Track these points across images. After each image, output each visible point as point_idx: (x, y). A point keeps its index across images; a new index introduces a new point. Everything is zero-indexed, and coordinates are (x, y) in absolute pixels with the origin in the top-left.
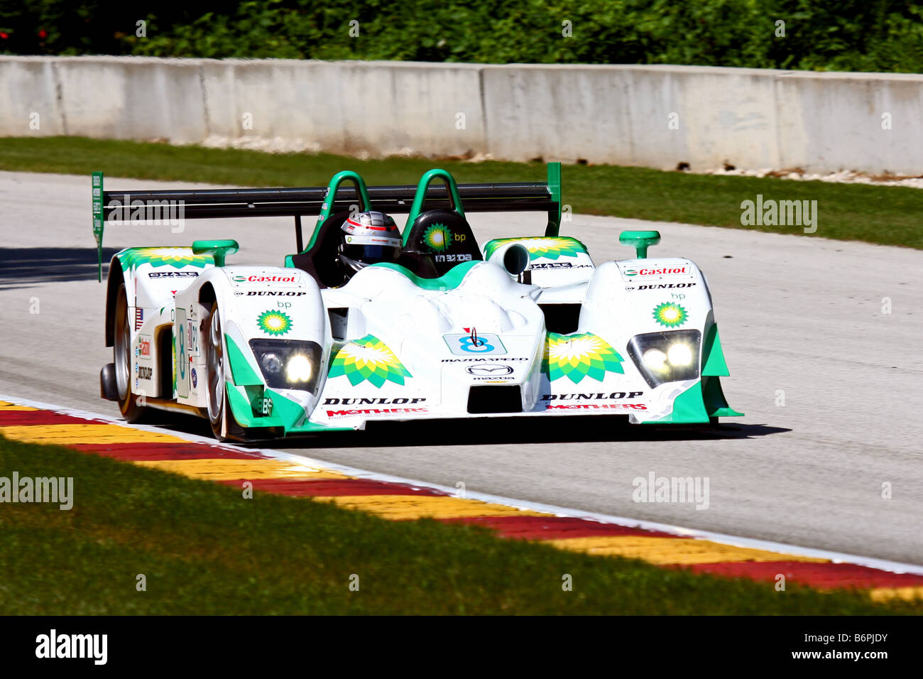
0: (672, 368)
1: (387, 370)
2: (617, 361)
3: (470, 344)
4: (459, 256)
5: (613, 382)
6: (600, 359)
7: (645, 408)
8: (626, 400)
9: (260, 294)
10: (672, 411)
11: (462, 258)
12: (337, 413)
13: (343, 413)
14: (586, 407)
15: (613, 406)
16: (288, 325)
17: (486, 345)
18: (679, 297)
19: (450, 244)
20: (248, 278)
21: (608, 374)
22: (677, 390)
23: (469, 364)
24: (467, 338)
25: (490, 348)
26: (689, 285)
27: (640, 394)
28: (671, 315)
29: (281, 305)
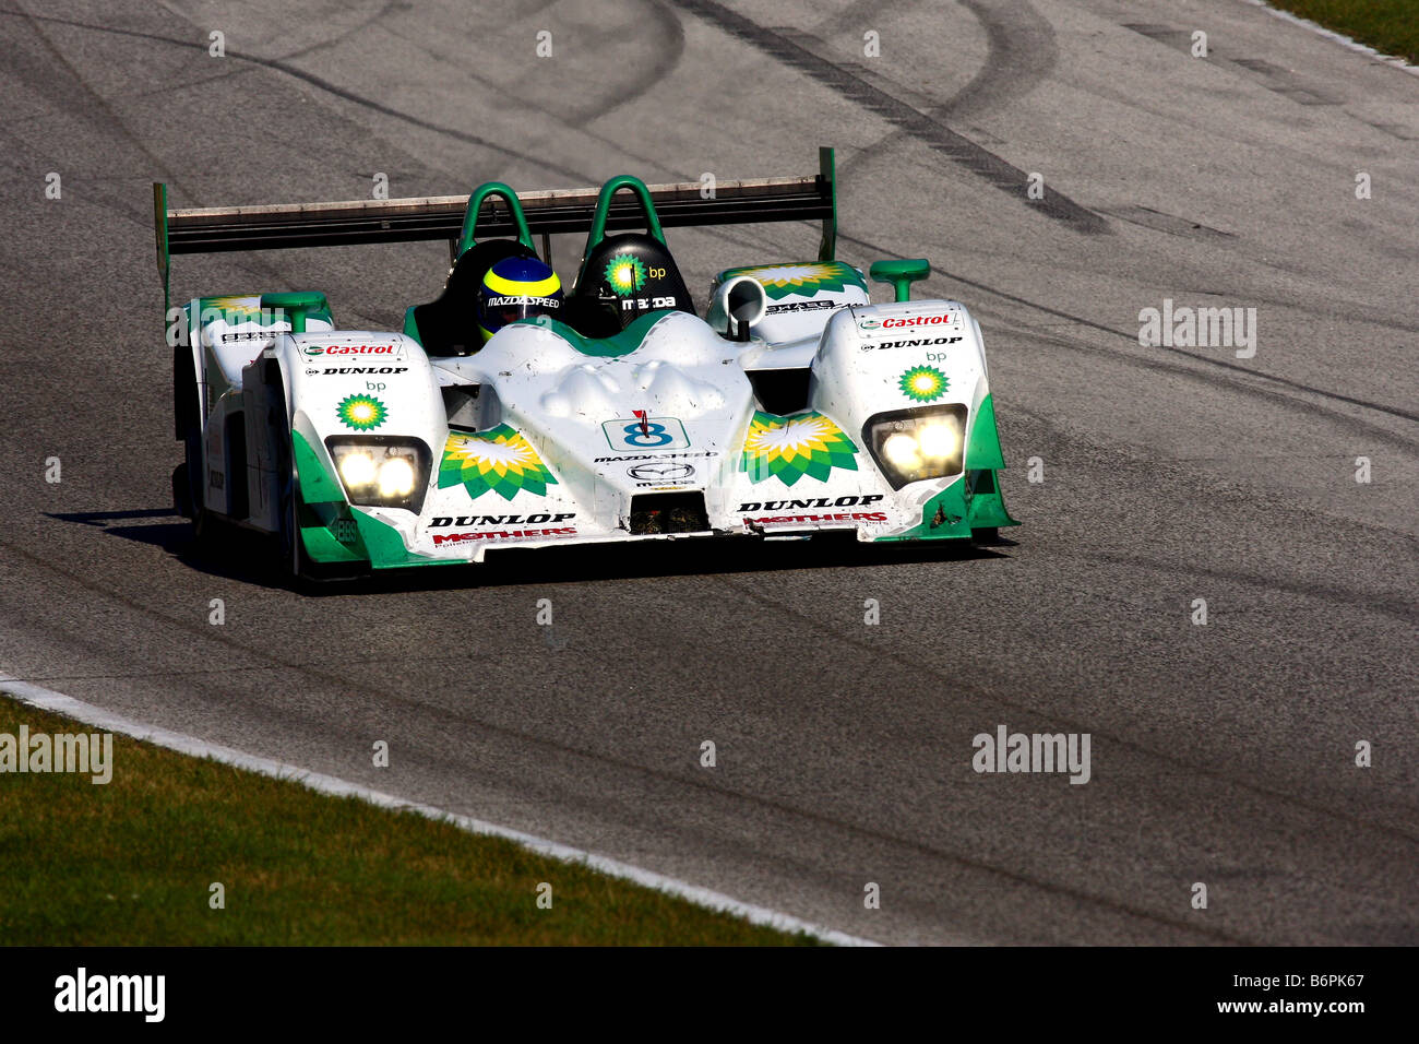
0: (924, 459)
1: (522, 474)
2: (848, 451)
3: (639, 434)
4: (656, 300)
5: (842, 482)
6: (825, 449)
7: (885, 518)
8: (858, 508)
9: (342, 371)
10: (921, 521)
11: (661, 302)
12: (447, 539)
13: (455, 538)
14: (800, 519)
15: (838, 517)
16: (382, 415)
17: (662, 436)
18: (938, 357)
19: (643, 283)
20: (325, 350)
21: (834, 470)
22: (930, 492)
23: (634, 463)
24: (635, 426)
25: (667, 439)
26: (953, 340)
27: (879, 498)
28: (924, 384)
29: (371, 386)
